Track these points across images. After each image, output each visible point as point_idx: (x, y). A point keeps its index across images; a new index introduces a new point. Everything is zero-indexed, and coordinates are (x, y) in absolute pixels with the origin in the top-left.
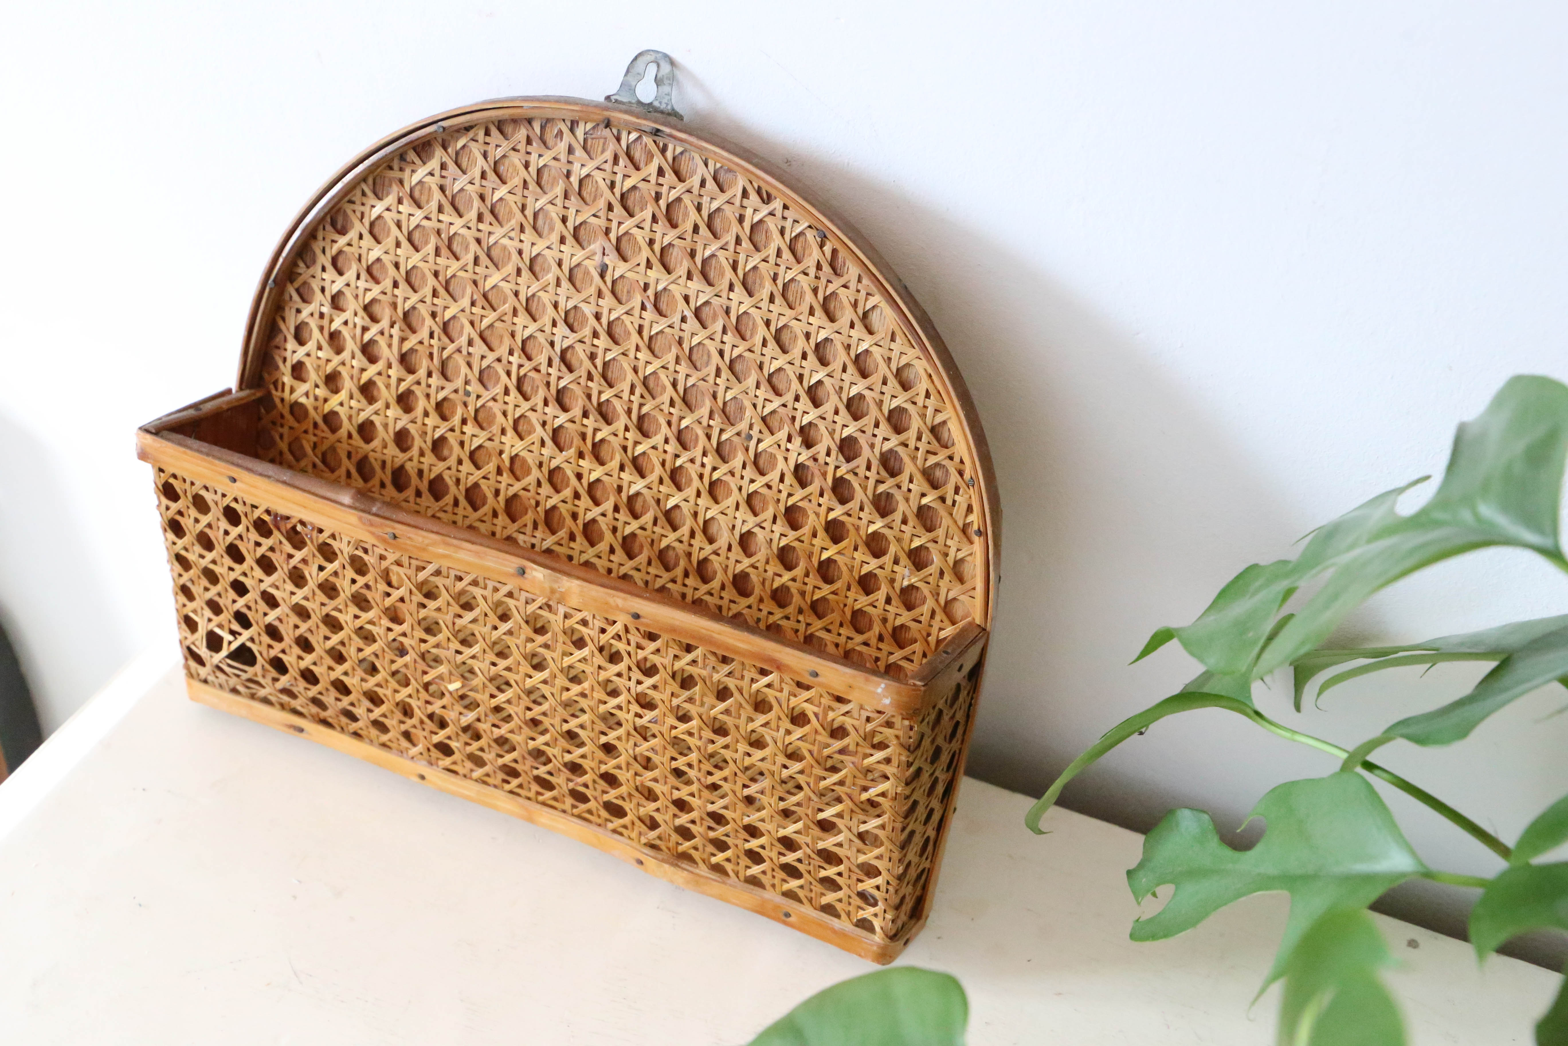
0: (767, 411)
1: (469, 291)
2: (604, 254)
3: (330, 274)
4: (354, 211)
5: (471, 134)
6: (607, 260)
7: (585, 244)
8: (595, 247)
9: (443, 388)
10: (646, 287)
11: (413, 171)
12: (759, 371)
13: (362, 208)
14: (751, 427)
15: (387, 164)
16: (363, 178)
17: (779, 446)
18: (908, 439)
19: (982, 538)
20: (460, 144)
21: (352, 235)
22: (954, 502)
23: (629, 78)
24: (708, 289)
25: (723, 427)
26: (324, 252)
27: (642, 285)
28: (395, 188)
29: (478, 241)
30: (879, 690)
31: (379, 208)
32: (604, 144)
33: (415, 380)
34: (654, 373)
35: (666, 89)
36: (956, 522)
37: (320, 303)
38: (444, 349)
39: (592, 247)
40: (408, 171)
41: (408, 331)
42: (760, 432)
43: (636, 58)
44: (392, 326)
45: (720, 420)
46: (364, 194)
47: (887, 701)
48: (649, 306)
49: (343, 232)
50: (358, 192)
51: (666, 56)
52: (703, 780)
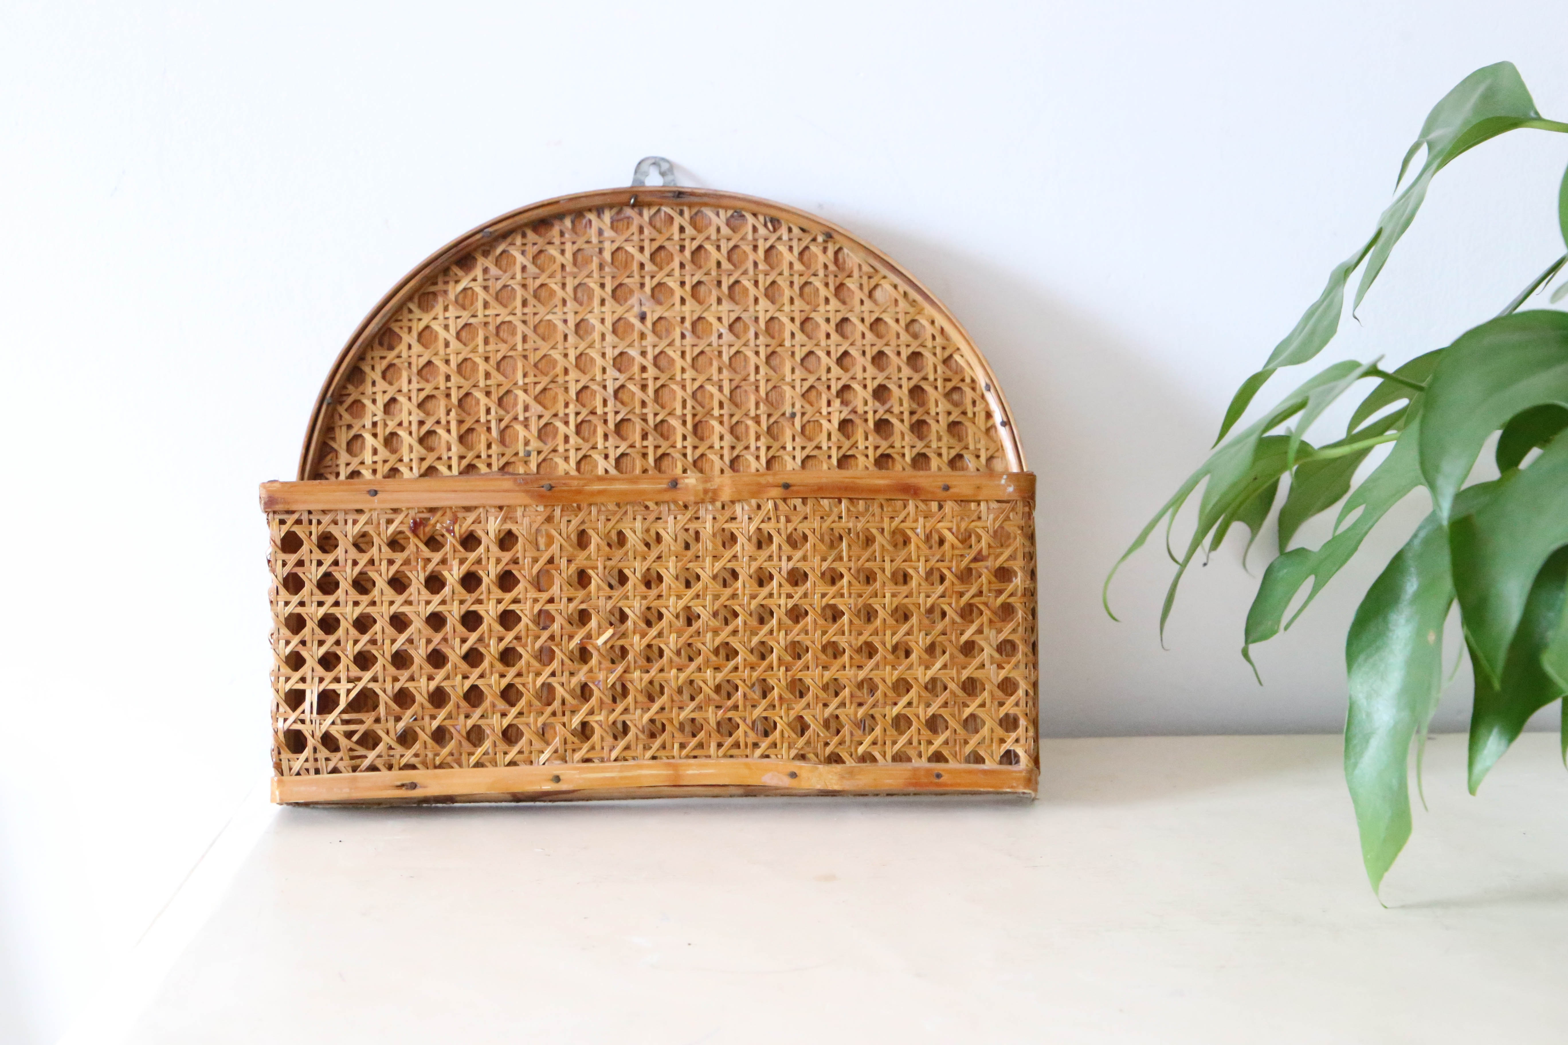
0: (805, 389)
1: (520, 365)
2: (641, 304)
3: (381, 385)
4: (401, 328)
5: (509, 240)
6: (644, 309)
7: (622, 302)
8: (633, 301)
9: (503, 455)
10: (683, 319)
11: (457, 282)
12: (792, 359)
13: (410, 324)
14: (793, 405)
15: (432, 280)
16: (410, 298)
17: (821, 413)
18: (927, 374)
19: (1007, 427)
20: (499, 250)
21: (402, 348)
22: (974, 414)
23: (638, 176)
24: (736, 308)
25: (770, 412)
26: (373, 368)
27: (679, 319)
28: (440, 299)
29: (524, 322)
30: (1003, 482)
31: (426, 319)
32: (628, 223)
33: (476, 455)
34: (701, 387)
35: (669, 178)
36: (979, 428)
37: (373, 411)
38: (501, 420)
39: (630, 302)
40: (452, 284)
41: (464, 414)
42: (802, 407)
43: (640, 163)
44: (448, 414)
45: (765, 408)
46: (410, 311)
47: (1011, 489)
48: (688, 334)
49: (391, 348)
50: (405, 311)
51: (663, 159)
52: (854, 642)
